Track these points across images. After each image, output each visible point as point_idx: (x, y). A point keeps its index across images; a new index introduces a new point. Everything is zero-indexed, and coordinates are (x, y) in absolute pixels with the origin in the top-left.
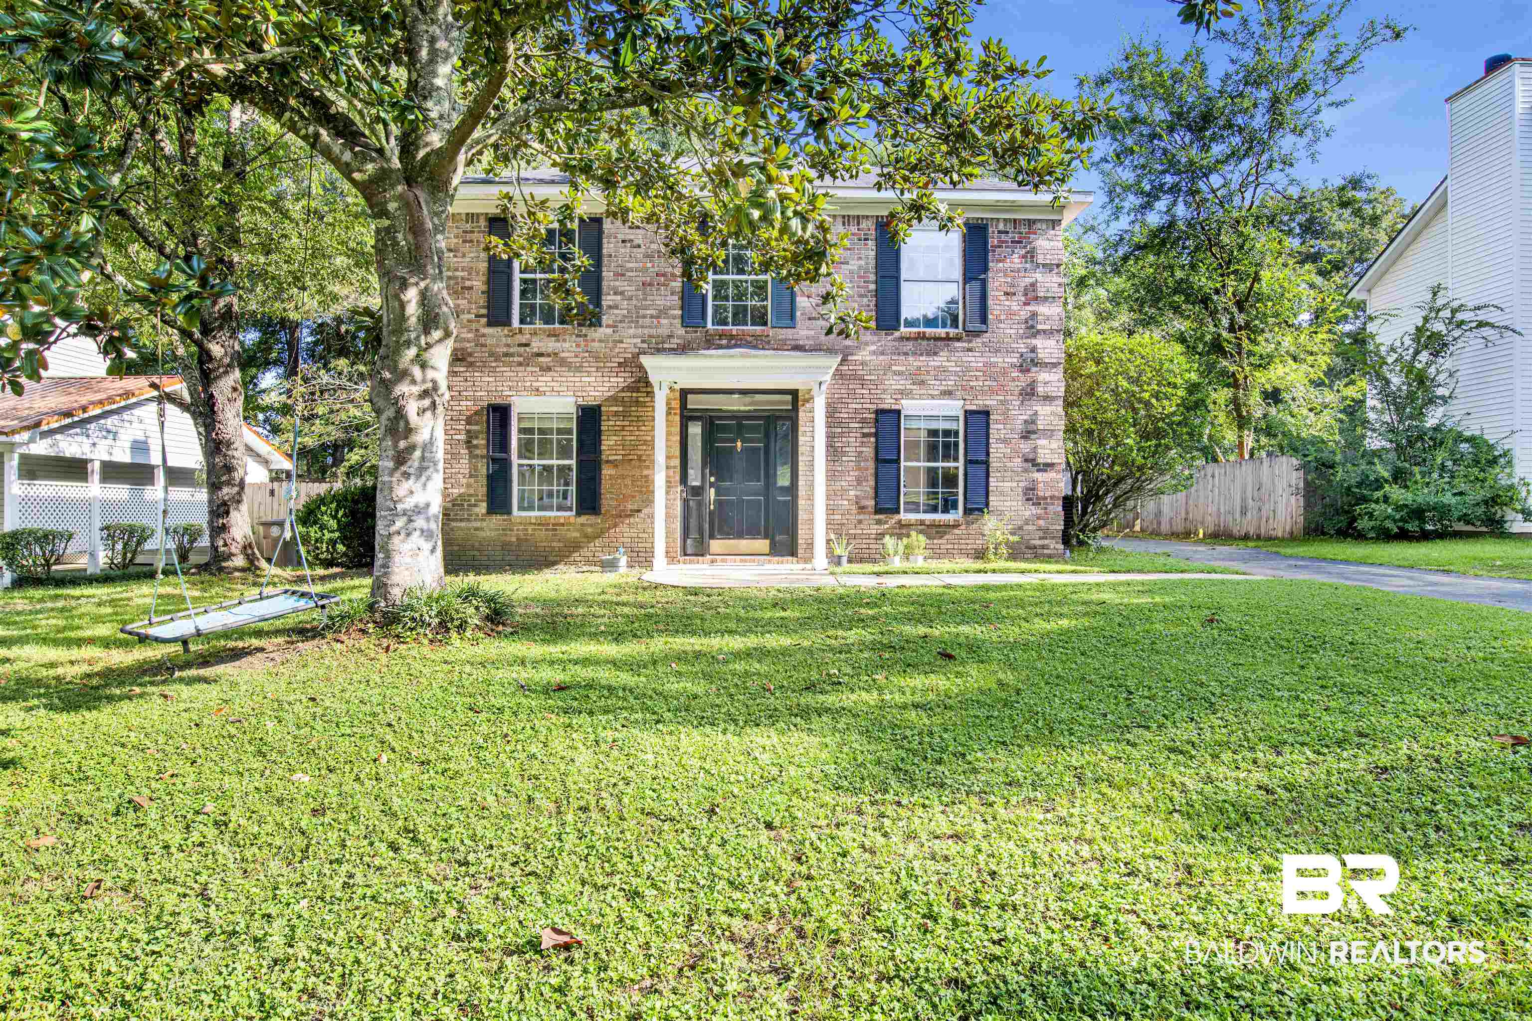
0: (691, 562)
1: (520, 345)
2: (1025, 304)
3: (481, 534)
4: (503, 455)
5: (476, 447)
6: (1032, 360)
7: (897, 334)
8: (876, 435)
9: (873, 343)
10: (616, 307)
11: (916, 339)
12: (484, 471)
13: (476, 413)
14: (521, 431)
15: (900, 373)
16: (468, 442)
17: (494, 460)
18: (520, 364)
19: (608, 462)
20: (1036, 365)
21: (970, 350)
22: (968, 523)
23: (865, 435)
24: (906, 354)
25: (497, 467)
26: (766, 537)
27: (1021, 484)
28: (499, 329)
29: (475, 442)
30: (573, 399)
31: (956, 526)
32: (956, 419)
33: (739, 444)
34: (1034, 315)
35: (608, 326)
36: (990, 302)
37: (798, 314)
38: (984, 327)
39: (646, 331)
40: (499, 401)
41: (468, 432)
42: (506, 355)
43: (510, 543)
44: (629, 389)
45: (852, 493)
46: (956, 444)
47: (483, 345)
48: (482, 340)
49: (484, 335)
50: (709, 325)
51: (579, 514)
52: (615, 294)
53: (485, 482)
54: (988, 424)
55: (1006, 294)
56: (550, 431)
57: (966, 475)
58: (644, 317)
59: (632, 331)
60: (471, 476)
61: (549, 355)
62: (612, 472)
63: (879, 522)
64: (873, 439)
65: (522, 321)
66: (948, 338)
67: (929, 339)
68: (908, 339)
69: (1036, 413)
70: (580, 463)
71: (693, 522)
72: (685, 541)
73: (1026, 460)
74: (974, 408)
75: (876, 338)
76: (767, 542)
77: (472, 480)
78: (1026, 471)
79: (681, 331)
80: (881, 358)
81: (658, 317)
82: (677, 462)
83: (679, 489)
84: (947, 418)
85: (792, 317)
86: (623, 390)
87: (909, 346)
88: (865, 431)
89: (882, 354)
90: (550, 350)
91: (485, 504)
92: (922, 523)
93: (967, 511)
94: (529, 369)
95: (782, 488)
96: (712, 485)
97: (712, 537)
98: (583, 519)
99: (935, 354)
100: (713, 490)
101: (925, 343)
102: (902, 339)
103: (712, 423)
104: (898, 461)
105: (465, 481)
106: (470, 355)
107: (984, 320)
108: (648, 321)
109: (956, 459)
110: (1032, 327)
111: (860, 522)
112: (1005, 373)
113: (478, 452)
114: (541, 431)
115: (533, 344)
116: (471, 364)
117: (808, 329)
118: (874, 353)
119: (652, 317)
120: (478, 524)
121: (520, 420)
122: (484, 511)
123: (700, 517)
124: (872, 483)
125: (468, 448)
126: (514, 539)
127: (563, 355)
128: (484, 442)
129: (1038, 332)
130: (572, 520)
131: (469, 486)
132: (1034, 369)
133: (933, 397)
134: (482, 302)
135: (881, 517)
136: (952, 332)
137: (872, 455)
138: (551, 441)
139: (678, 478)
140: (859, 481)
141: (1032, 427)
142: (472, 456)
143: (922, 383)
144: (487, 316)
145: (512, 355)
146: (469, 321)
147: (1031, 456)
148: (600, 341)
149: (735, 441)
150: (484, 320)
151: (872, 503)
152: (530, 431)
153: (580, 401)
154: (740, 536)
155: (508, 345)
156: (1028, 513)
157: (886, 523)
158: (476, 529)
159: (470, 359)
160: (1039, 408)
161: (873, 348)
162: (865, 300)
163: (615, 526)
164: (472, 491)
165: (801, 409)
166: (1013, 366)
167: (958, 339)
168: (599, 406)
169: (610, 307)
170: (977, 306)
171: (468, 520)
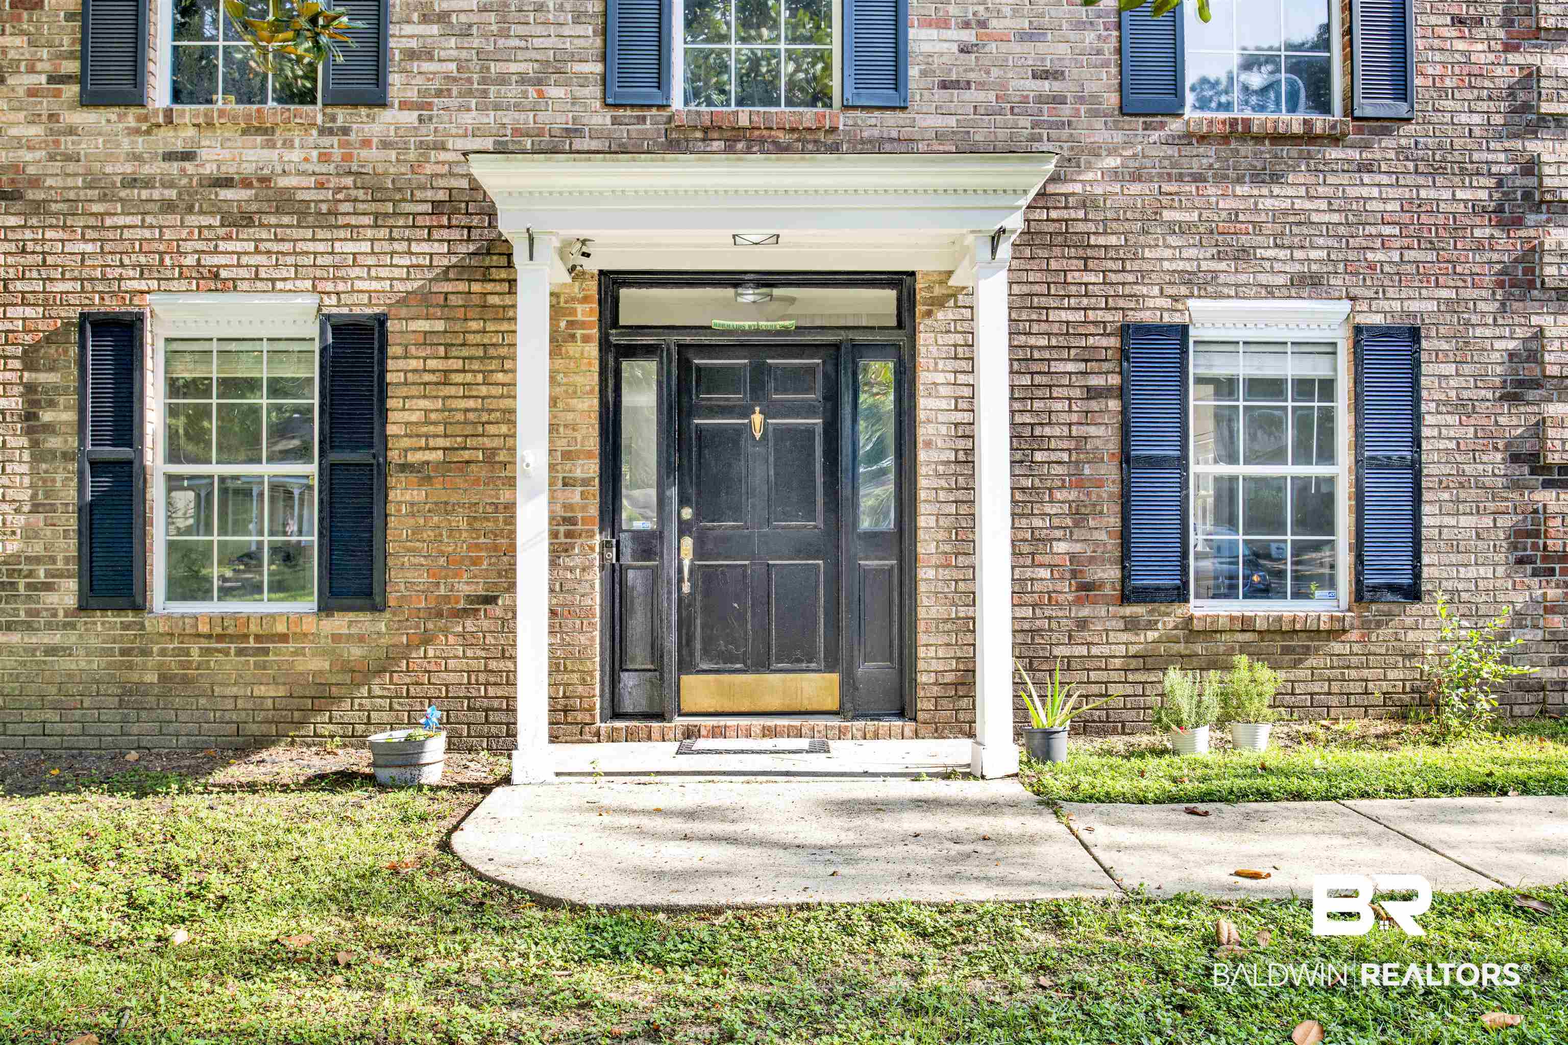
0: (630, 736)
1: (169, 157)
2: (1509, 48)
3: (66, 664)
4: (123, 452)
5: (49, 428)
6: (1527, 195)
7: (1175, 126)
8: (1122, 392)
9: (1113, 151)
10: (428, 55)
11: (1225, 139)
12: (71, 495)
13: (50, 339)
14: (174, 387)
15: (1182, 229)
16: (29, 416)
17: (98, 466)
18: (168, 207)
19: (404, 467)
20: (1537, 208)
21: (1366, 167)
22: (1366, 625)
23: (1093, 393)
24: (1198, 178)
25: (106, 481)
26: (830, 667)
27: (1505, 522)
28: (112, 114)
29: (47, 416)
30: (311, 301)
31: (1336, 633)
32: (1331, 349)
33: (757, 418)
34: (1532, 76)
35: (405, 105)
36: (1418, 43)
37: (913, 72)
38: (1402, 109)
39: (509, 118)
40: (113, 306)
41: (30, 388)
42: (132, 182)
43: (141, 689)
44: (462, 271)
45: (1061, 547)
46: (1328, 417)
47: (68, 158)
48: (67, 144)
49: (71, 131)
50: (677, 102)
51: (325, 609)
52: (425, 19)
53: (72, 523)
54: (1417, 364)
55: (1458, 21)
56: (251, 385)
57: (1359, 496)
58: (502, 80)
59: (469, 119)
60: (36, 508)
61: (246, 183)
62: (417, 495)
63: (1131, 625)
64: (1114, 405)
65: (177, 95)
66: (1309, 137)
67: (1258, 139)
68: (1203, 139)
69: (1539, 336)
70: (329, 473)
71: (637, 625)
72: (614, 682)
73: (1515, 458)
74: (1377, 319)
75: (1118, 137)
76: (835, 677)
77: (39, 519)
78: (1516, 485)
79: (602, 119)
80: (1135, 188)
81: (539, 82)
82: (590, 468)
83: (597, 539)
84: (1303, 347)
85: (898, 80)
86: (445, 275)
87: (1209, 154)
88: (1096, 381)
89: (1136, 177)
90: (248, 169)
91: (72, 584)
92: (1246, 624)
93: (1361, 594)
94: (193, 220)
95: (872, 537)
96: (684, 529)
97: (686, 666)
98: (339, 623)
99: (1276, 178)
100: (688, 543)
101: (1247, 149)
102: (1190, 138)
103: (684, 365)
104: (1182, 463)
105: (20, 520)
106: (35, 182)
107: (1402, 91)
108: (512, 91)
109: (1327, 455)
110: (1526, 108)
111: (1082, 624)
112: (1457, 230)
113: (54, 442)
114: (230, 386)
115: (204, 154)
116: (39, 208)
117: (940, 111)
118: (1115, 175)
119: (523, 79)
120: (56, 638)
121: (171, 356)
122: (71, 601)
123: (654, 612)
124: (1114, 521)
125: (29, 432)
126: (151, 677)
127: (283, 182)
128: (71, 416)
129: (1543, 118)
130: (310, 625)
131: (30, 534)
132: (1531, 218)
133: (1270, 292)
134: (68, 41)
135: (1139, 610)
136: (1320, 122)
137: (1113, 445)
138: (255, 411)
139: (594, 511)
140: (1079, 516)
141: (1531, 371)
142: (39, 455)
143: (1243, 254)
144: (81, 79)
145: (148, 183)
146: (32, 92)
147: (1527, 447)
148: (385, 145)
149: (746, 412)
150: (72, 90)
151: (1111, 573)
152: (198, 387)
153: (331, 305)
154: (761, 665)
155: (136, 158)
156: (1520, 599)
157: (1151, 625)
158: (51, 651)
159: (30, 195)
160: (1547, 321)
161: (1113, 162)
162: (1090, 37)
163: (427, 640)
164: (37, 548)
165: (923, 325)
166: (1477, 209)
167: (1335, 140)
168: (381, 320)
169: (411, 55)
170: (1384, 57)
171: (29, 627)
